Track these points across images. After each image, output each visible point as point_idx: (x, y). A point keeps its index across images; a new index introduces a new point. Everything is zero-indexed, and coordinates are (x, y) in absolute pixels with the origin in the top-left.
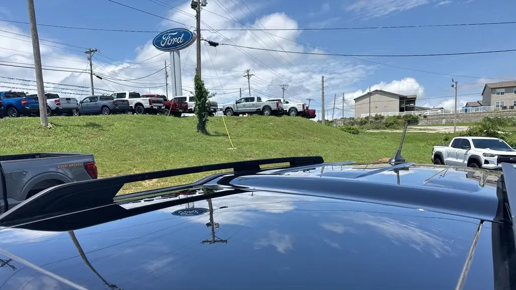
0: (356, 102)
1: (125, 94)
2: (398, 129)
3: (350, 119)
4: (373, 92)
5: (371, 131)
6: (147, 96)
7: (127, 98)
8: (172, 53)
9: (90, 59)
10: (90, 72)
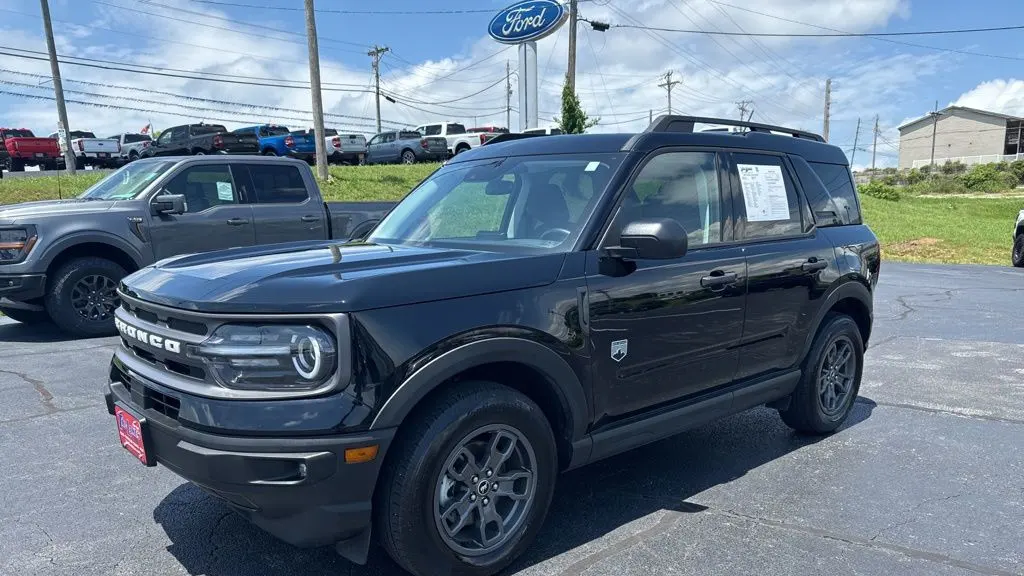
0: (902, 135)
1: (440, 127)
2: (995, 192)
3: (887, 171)
4: (944, 111)
5: (929, 196)
6: (476, 130)
7: (443, 134)
8: (523, 47)
9: (375, 66)
10: (375, 89)
